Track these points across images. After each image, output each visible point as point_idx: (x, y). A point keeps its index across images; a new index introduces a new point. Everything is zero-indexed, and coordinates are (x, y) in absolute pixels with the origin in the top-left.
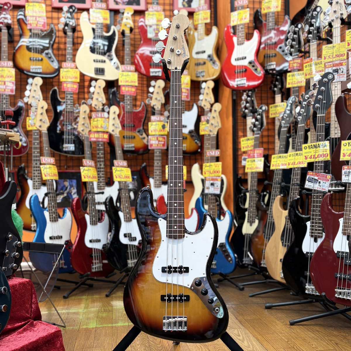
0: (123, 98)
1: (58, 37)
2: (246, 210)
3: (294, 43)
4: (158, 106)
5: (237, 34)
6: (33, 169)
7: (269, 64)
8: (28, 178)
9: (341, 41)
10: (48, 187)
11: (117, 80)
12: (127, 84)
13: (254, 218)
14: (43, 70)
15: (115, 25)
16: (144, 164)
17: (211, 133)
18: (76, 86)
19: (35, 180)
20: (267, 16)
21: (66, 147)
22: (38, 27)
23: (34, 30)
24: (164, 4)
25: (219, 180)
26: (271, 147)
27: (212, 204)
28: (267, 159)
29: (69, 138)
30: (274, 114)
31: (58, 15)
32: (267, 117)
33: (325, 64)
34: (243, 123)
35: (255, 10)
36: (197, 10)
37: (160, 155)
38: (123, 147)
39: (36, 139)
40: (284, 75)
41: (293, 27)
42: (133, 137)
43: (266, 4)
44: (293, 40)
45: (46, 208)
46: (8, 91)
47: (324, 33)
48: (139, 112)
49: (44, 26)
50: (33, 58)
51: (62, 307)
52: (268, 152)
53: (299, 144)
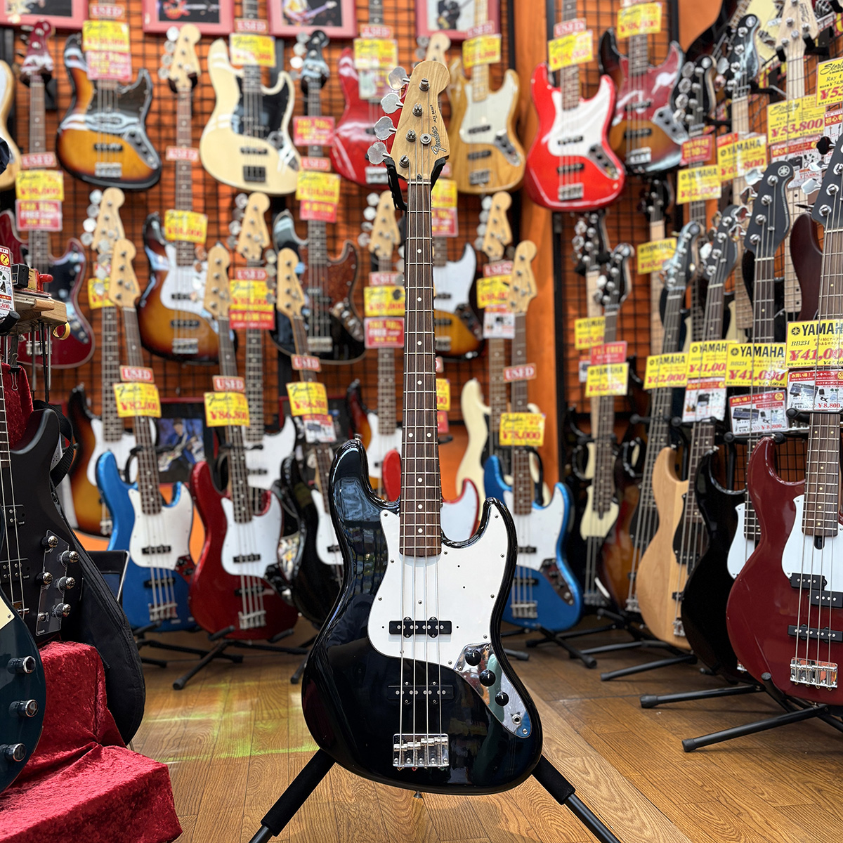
1: (159, 99)
2: (588, 482)
3: (693, 101)
4: (385, 252)
5: (562, 84)
6: (104, 396)
7: (634, 152)
8: (92, 416)
10: (139, 435)
11: (293, 194)
13: (607, 501)
14: (123, 173)
15: (286, 71)
16: (356, 382)
19: (109, 421)
20: (631, 44)
22: (111, 76)
23: (103, 81)
24: (396, 24)
26: (641, 339)
28: (636, 367)
30: (649, 265)
31: (158, 50)
32: (634, 272)
34: (579, 286)
35: (602, 33)
36: (470, 34)
37: (393, 360)
39: (110, 328)
40: (669, 177)
41: (689, 67)
43: (628, 18)
44: (691, 95)
45: (134, 483)
46: (46, 224)
47: (762, 77)
50: (102, 145)
51: (171, 710)
52: (636, 351)
53: (712, 329)
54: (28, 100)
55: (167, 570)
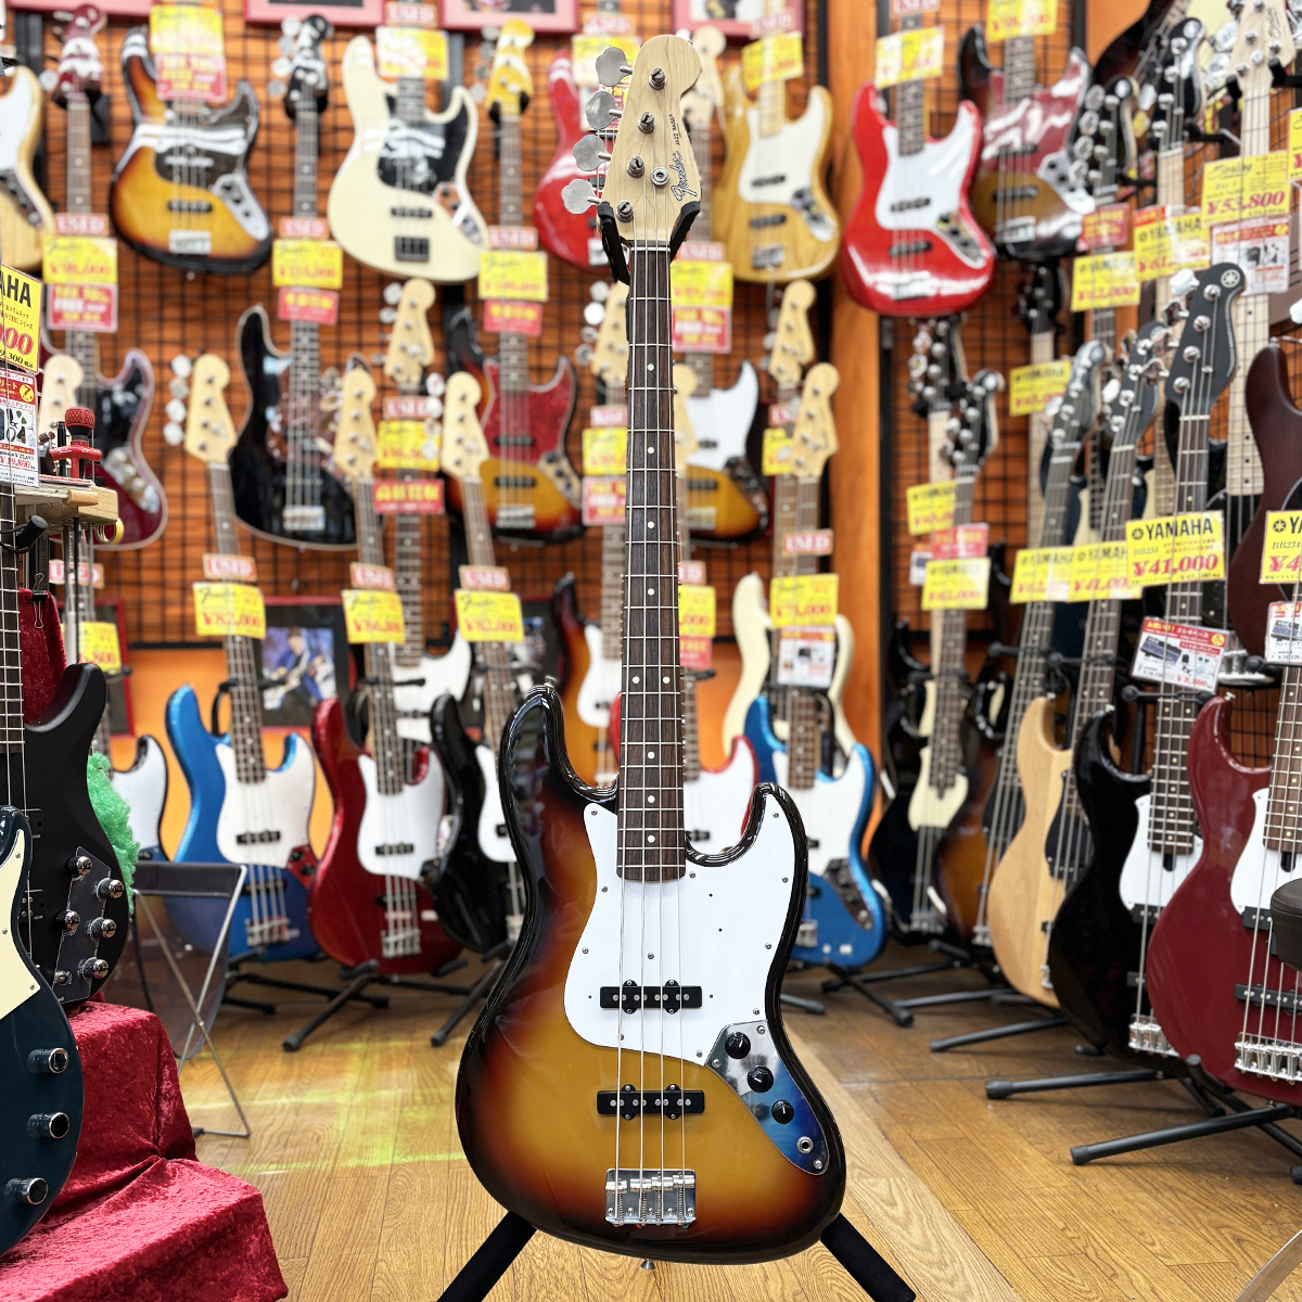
0: (494, 344)
1: (269, 127)
2: (923, 742)
3: (1100, 150)
4: (616, 375)
5: (898, 115)
7: (1011, 223)
9: (1272, 148)
10: (232, 662)
11: (474, 282)
12: (509, 293)
13: (950, 772)
14: (213, 246)
15: (467, 85)
16: (570, 577)
17: (801, 473)
18: (328, 303)
20: (1008, 51)
21: (294, 519)
22: (195, 94)
23: (181, 102)
24: (641, 10)
25: (829, 638)
26: (1016, 515)
27: (803, 723)
28: (1001, 561)
29: (303, 487)
30: (1028, 402)
31: (267, 50)
32: (1003, 411)
33: (1211, 228)
34: (919, 431)
35: (964, 31)
38: (492, 519)
40: (1063, 262)
41: (1097, 94)
42: (529, 482)
43: (1004, 9)
44: (1098, 139)
46: (92, 322)
47: (1209, 114)
48: (551, 393)
49: (215, 88)
50: (180, 203)
51: (277, 1085)
52: (1006, 535)
53: (1115, 516)
54: (65, 129)
55: (274, 869)
